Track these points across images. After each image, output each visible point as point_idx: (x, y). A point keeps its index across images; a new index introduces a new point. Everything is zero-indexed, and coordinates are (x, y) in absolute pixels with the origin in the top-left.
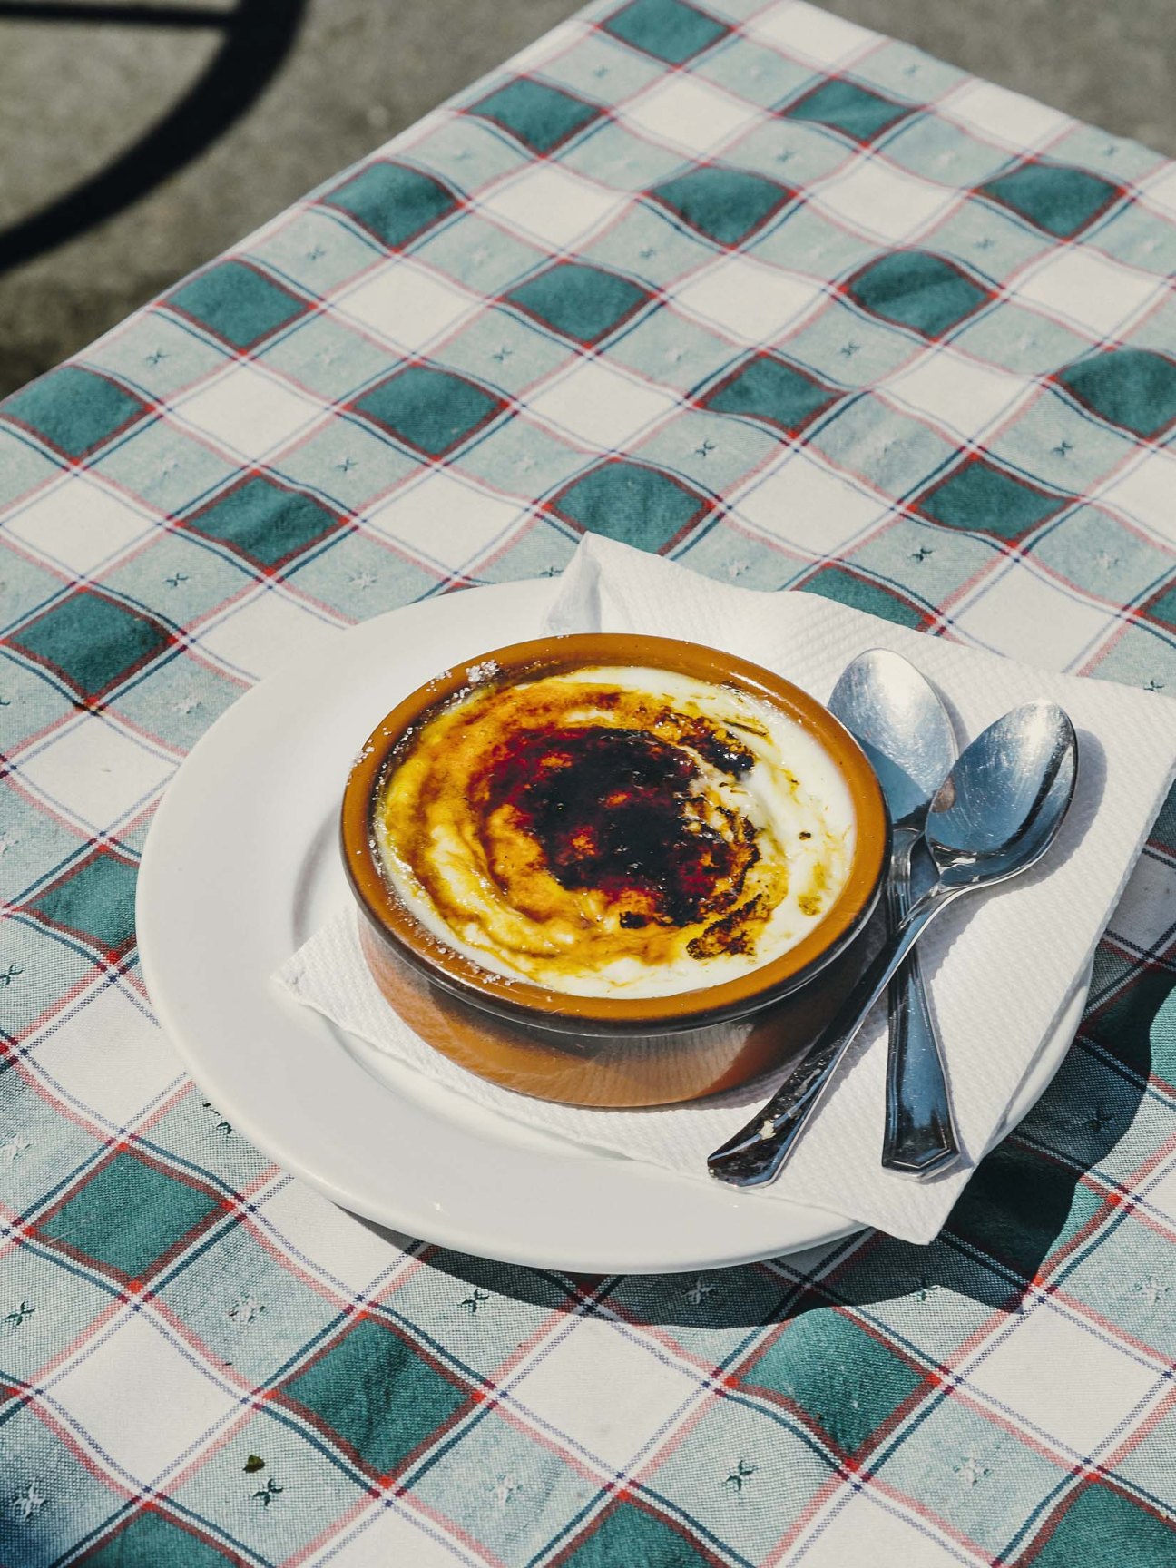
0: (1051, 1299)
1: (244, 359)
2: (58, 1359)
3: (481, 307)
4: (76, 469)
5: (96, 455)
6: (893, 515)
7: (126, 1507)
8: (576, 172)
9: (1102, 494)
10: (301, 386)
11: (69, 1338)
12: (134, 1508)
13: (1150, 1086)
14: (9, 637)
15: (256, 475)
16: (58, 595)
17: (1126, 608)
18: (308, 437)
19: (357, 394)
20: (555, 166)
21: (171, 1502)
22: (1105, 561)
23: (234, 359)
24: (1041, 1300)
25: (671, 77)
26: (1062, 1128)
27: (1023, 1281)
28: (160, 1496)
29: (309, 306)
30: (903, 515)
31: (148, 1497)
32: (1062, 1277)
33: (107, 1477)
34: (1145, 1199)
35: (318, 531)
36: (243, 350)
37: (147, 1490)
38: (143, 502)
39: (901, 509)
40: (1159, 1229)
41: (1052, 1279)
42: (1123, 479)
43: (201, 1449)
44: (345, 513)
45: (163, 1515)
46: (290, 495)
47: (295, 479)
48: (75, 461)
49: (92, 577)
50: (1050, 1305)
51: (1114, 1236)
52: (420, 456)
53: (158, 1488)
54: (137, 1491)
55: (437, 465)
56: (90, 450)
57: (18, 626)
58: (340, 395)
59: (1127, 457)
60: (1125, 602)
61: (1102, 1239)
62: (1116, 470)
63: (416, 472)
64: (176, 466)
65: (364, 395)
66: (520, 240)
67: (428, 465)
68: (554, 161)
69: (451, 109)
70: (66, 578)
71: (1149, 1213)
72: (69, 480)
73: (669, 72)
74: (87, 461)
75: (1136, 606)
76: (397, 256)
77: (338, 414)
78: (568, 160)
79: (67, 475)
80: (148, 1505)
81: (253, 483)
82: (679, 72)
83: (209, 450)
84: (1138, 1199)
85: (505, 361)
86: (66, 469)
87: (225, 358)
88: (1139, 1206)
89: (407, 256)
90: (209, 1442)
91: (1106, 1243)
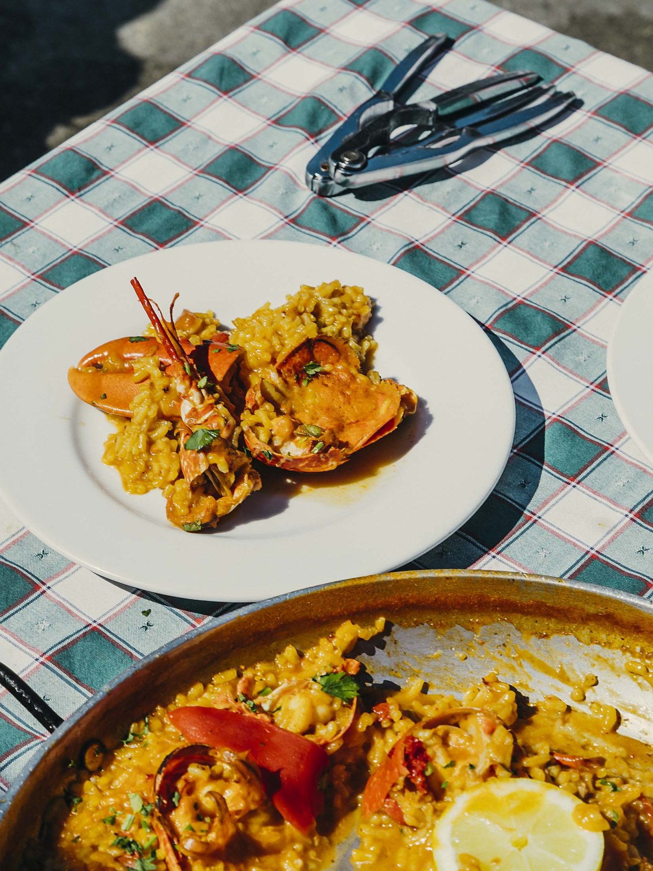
0: (498, 556)
1: (152, 147)
2: (58, 575)
3: (265, 125)
4: (72, 197)
5: (82, 192)
6: (450, 221)
7: (85, 627)
8: (309, 58)
9: (548, 213)
10: (179, 160)
11: (63, 567)
12: (89, 628)
13: (544, 467)
14: (41, 274)
15: (157, 200)
16: (64, 255)
17: (555, 267)
18: (182, 184)
19: (205, 165)
20: (299, 55)
21: (105, 628)
22: (547, 244)
23: (147, 147)
24: (494, 557)
25: (356, 12)
26: (509, 486)
27: (487, 550)
28: (100, 625)
29: (183, 124)
30: (455, 221)
31: (95, 625)
32: (504, 549)
33: (77, 616)
34: (543, 517)
35: (184, 228)
36: (152, 142)
37: (95, 622)
38: (104, 213)
39: (454, 218)
40: (548, 529)
41: (499, 549)
42: (558, 206)
43: (119, 608)
44: (197, 220)
45: (100, 632)
46: (172, 211)
47: (175, 203)
48: (73, 194)
49: (79, 247)
50: (498, 559)
51: (528, 531)
52: (233, 190)
53: (99, 622)
54: (90, 622)
55: (241, 195)
56: (80, 189)
57: (45, 269)
58: (197, 166)
59: (561, 194)
60: (555, 264)
61: (522, 533)
62: (555, 201)
63: (231, 197)
64: (120, 197)
65: (208, 165)
66: (284, 92)
67: (236, 194)
68: (299, 53)
69: (250, 26)
70: (67, 247)
71: (544, 523)
72: (68, 203)
73: (356, 9)
74: (78, 194)
75: (560, 266)
76: (225, 97)
77: (196, 175)
78: (305, 52)
79: (68, 200)
80: (95, 628)
81: (155, 205)
82: (361, 9)
83: (134, 189)
84: (539, 517)
85: (274, 148)
86: (68, 197)
87: (143, 146)
88: (540, 520)
89: (230, 97)
90: (122, 605)
91: (524, 535)
